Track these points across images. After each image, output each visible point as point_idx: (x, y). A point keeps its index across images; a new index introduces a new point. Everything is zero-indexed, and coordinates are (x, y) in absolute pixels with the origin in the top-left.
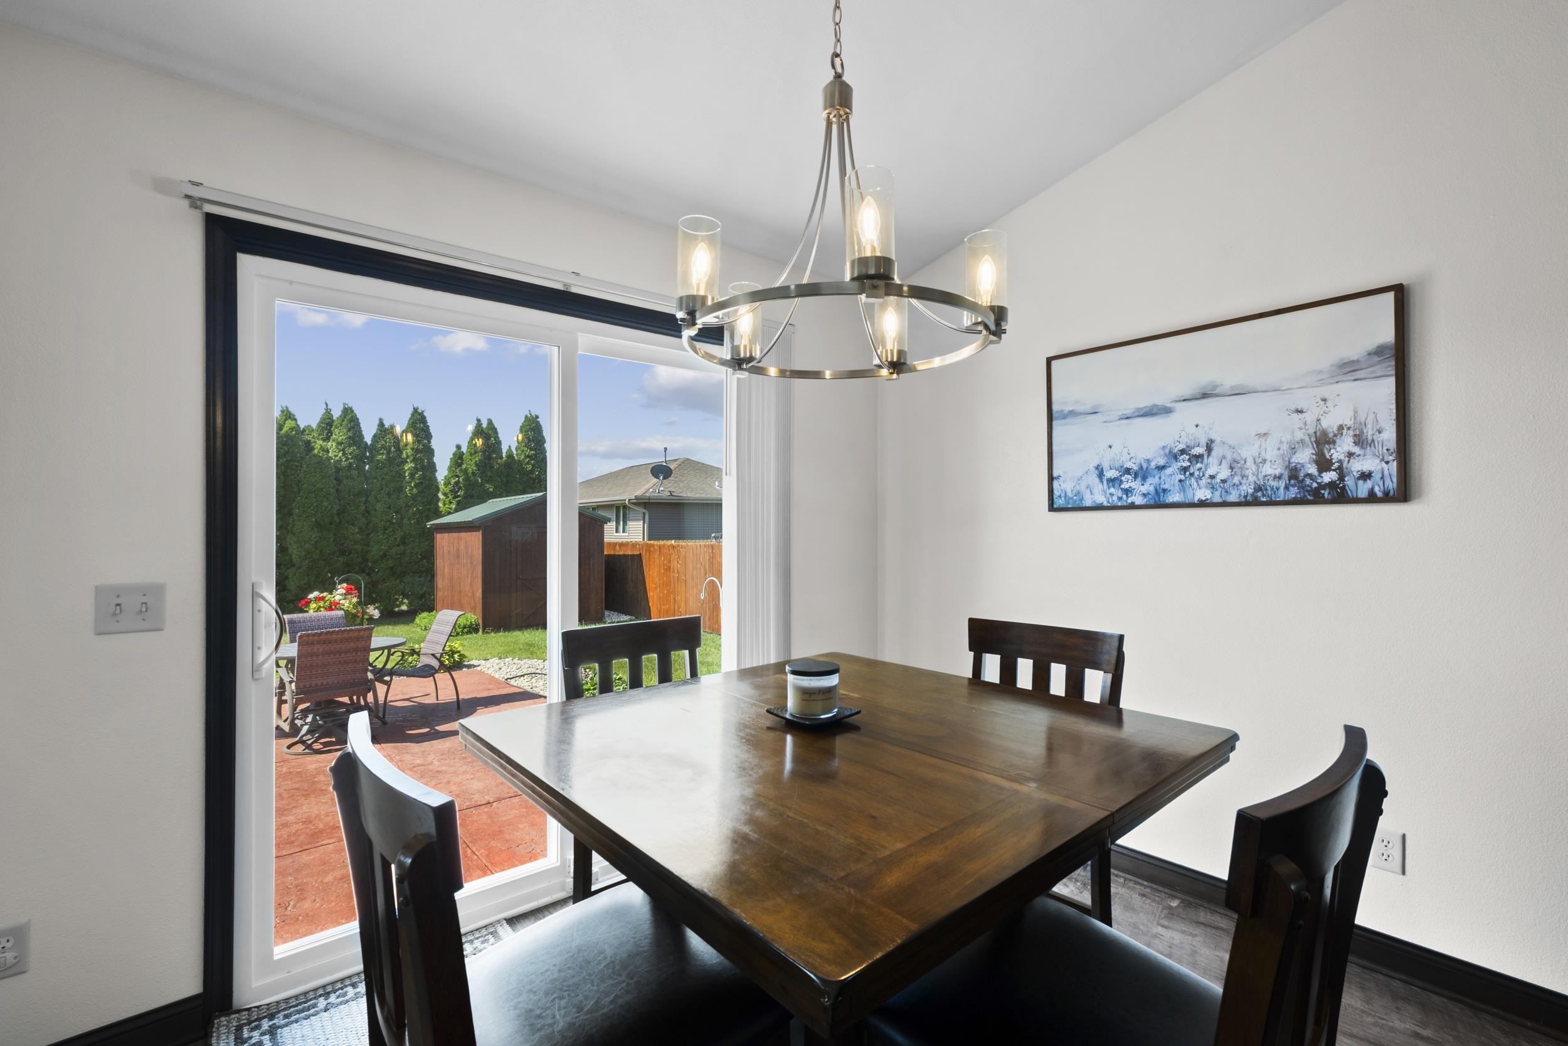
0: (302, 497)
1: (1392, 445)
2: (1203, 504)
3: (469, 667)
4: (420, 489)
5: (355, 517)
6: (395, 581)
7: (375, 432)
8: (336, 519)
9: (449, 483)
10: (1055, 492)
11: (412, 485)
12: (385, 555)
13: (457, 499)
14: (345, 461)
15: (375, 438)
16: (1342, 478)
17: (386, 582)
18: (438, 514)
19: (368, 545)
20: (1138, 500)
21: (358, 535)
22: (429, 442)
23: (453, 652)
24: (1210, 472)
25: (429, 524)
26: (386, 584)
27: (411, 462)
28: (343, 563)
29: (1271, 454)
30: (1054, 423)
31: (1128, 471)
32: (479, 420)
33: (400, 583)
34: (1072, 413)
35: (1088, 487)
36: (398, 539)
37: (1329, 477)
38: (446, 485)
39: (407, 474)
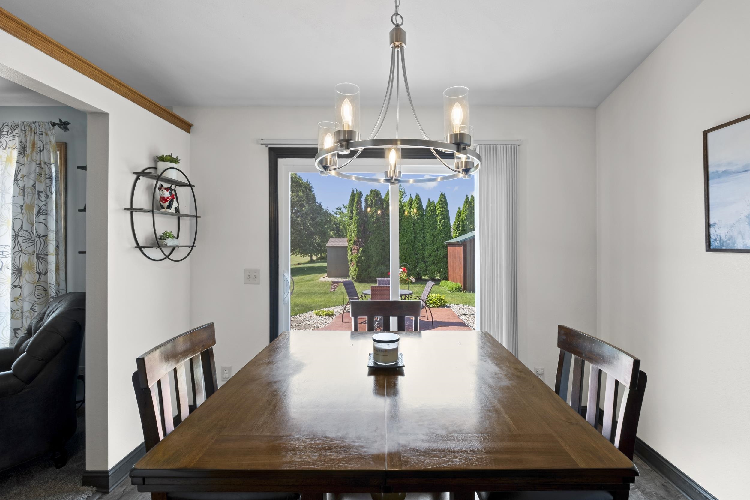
0: (402, 231)
3: (448, 307)
4: (443, 227)
6: (434, 266)
7: (427, 204)
8: (413, 240)
9: (456, 224)
10: (712, 236)
11: (440, 226)
12: (430, 255)
13: (459, 231)
15: (427, 207)
17: (431, 267)
18: (450, 238)
19: (424, 251)
21: (421, 247)
22: (447, 207)
23: (441, 300)
25: (445, 243)
27: (440, 216)
28: (416, 258)
30: (711, 182)
32: (467, 196)
33: (436, 267)
34: (726, 173)
35: (740, 232)
36: (435, 249)
38: (454, 225)
39: (438, 221)
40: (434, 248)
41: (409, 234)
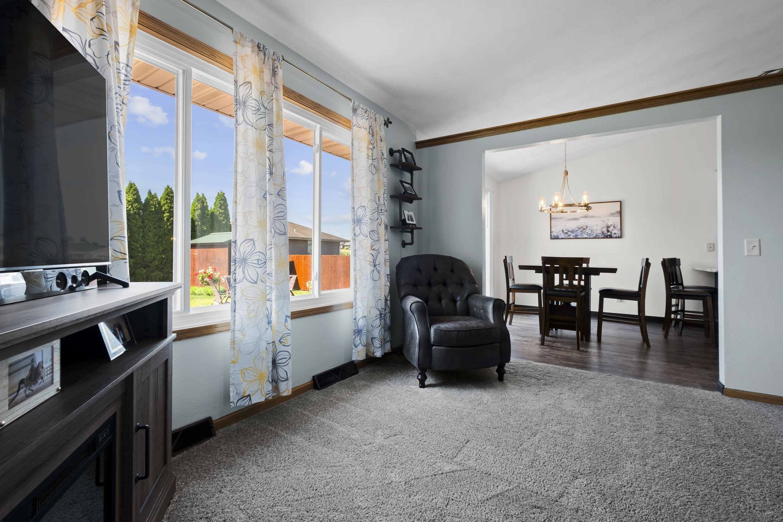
1: (620, 228)
2: (585, 238)
5: (138, 239)
7: (147, 197)
10: (552, 235)
11: (168, 224)
14: (133, 210)
15: (147, 200)
16: (611, 234)
20: (572, 237)
24: (587, 232)
26: (154, 274)
27: (167, 213)
29: (599, 229)
30: (552, 220)
31: (569, 231)
32: (197, 194)
34: (556, 218)
35: (560, 234)
37: (609, 234)
39: (165, 219)
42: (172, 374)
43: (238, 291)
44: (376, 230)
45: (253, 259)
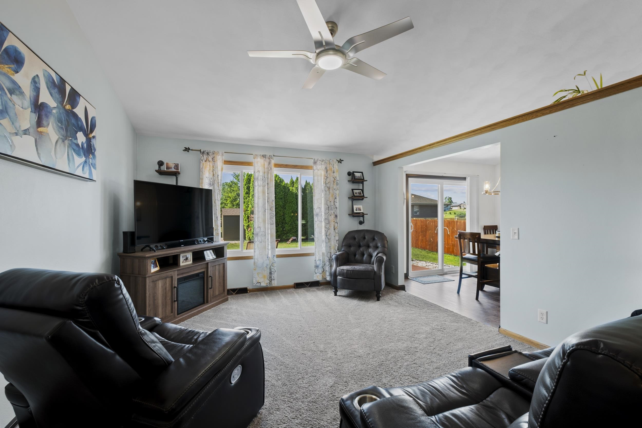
40: (311, 216)
41: (294, 206)
42: (227, 268)
43: (256, 245)
44: (327, 218)
45: (260, 234)
